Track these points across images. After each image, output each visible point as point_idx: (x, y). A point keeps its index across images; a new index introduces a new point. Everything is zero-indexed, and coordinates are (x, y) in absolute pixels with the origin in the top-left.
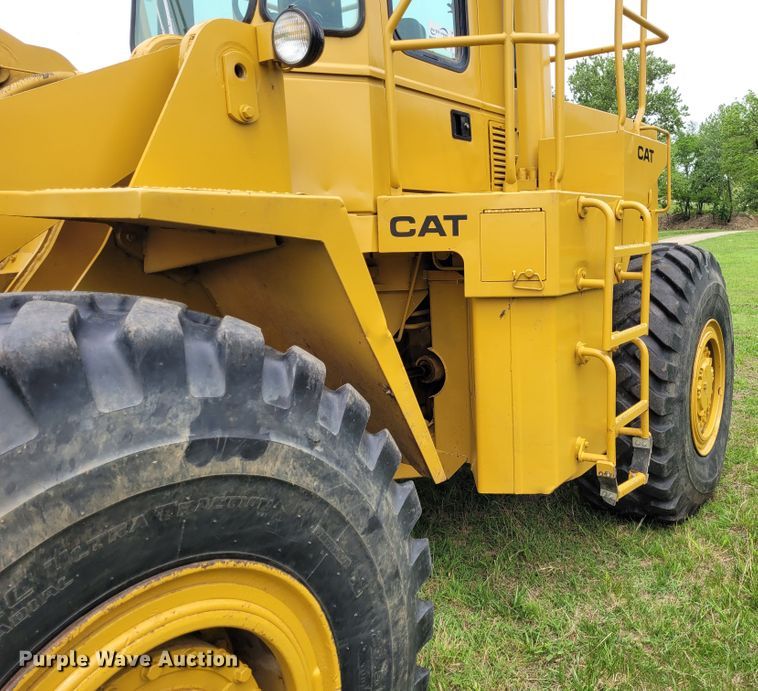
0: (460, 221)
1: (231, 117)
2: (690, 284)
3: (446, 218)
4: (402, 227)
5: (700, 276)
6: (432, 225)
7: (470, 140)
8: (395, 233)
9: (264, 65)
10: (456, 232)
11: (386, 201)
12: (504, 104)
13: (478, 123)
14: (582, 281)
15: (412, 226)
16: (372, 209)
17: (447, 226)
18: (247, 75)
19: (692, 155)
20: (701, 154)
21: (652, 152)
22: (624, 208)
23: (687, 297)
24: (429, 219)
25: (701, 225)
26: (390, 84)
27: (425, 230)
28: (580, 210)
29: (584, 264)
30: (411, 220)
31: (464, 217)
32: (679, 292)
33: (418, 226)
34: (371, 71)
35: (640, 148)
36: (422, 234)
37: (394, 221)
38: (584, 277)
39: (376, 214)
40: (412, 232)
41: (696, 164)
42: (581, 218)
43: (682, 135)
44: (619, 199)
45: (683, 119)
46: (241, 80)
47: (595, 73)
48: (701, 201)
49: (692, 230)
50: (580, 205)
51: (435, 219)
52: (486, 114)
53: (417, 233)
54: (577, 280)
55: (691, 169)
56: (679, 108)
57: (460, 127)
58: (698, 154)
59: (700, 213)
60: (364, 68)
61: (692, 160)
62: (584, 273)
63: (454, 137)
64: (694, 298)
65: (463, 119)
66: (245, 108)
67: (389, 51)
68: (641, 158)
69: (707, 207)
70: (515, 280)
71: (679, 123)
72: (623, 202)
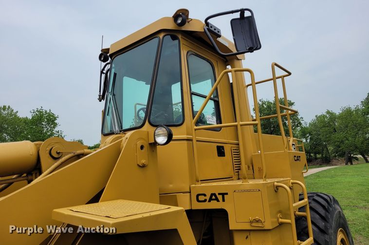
0: (225, 196)
1: (138, 165)
2: (327, 214)
3: (219, 194)
4: (201, 198)
5: (331, 209)
6: (214, 197)
7: (224, 156)
8: (198, 200)
9: (150, 144)
10: (224, 200)
11: (194, 187)
12: (238, 140)
13: (227, 150)
14: (281, 220)
15: (205, 198)
16: (189, 191)
17: (220, 197)
18: (145, 149)
19: (308, 135)
20: (311, 135)
21: (300, 157)
22: (292, 183)
23: (328, 221)
24: (212, 195)
25: (317, 164)
26: (194, 141)
27: (211, 200)
28: (275, 188)
29: (280, 212)
30: (205, 195)
31: (227, 194)
32: (323, 218)
33: (208, 198)
34: (187, 137)
35: (295, 156)
36: (209, 201)
37: (198, 196)
38: (281, 218)
39: (190, 192)
40: (205, 201)
41: (310, 138)
42: (276, 191)
43: (302, 127)
44: (290, 180)
45: (302, 122)
46: (143, 151)
47: (263, 106)
48: (315, 153)
49: (314, 166)
50: (275, 187)
51: (214, 194)
52: (230, 145)
53: (208, 201)
54: (278, 220)
55: (308, 141)
56: (299, 118)
57: (221, 152)
58: (310, 134)
59: (316, 159)
60: (185, 137)
61: (308, 137)
62: (281, 216)
63: (219, 156)
64: (331, 220)
65: (221, 148)
66: (143, 161)
67: (194, 131)
68: (295, 160)
69: (318, 156)
70: (251, 222)
71: (300, 123)
72: (292, 181)
